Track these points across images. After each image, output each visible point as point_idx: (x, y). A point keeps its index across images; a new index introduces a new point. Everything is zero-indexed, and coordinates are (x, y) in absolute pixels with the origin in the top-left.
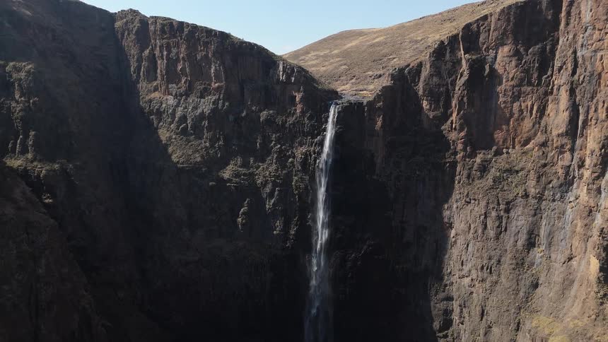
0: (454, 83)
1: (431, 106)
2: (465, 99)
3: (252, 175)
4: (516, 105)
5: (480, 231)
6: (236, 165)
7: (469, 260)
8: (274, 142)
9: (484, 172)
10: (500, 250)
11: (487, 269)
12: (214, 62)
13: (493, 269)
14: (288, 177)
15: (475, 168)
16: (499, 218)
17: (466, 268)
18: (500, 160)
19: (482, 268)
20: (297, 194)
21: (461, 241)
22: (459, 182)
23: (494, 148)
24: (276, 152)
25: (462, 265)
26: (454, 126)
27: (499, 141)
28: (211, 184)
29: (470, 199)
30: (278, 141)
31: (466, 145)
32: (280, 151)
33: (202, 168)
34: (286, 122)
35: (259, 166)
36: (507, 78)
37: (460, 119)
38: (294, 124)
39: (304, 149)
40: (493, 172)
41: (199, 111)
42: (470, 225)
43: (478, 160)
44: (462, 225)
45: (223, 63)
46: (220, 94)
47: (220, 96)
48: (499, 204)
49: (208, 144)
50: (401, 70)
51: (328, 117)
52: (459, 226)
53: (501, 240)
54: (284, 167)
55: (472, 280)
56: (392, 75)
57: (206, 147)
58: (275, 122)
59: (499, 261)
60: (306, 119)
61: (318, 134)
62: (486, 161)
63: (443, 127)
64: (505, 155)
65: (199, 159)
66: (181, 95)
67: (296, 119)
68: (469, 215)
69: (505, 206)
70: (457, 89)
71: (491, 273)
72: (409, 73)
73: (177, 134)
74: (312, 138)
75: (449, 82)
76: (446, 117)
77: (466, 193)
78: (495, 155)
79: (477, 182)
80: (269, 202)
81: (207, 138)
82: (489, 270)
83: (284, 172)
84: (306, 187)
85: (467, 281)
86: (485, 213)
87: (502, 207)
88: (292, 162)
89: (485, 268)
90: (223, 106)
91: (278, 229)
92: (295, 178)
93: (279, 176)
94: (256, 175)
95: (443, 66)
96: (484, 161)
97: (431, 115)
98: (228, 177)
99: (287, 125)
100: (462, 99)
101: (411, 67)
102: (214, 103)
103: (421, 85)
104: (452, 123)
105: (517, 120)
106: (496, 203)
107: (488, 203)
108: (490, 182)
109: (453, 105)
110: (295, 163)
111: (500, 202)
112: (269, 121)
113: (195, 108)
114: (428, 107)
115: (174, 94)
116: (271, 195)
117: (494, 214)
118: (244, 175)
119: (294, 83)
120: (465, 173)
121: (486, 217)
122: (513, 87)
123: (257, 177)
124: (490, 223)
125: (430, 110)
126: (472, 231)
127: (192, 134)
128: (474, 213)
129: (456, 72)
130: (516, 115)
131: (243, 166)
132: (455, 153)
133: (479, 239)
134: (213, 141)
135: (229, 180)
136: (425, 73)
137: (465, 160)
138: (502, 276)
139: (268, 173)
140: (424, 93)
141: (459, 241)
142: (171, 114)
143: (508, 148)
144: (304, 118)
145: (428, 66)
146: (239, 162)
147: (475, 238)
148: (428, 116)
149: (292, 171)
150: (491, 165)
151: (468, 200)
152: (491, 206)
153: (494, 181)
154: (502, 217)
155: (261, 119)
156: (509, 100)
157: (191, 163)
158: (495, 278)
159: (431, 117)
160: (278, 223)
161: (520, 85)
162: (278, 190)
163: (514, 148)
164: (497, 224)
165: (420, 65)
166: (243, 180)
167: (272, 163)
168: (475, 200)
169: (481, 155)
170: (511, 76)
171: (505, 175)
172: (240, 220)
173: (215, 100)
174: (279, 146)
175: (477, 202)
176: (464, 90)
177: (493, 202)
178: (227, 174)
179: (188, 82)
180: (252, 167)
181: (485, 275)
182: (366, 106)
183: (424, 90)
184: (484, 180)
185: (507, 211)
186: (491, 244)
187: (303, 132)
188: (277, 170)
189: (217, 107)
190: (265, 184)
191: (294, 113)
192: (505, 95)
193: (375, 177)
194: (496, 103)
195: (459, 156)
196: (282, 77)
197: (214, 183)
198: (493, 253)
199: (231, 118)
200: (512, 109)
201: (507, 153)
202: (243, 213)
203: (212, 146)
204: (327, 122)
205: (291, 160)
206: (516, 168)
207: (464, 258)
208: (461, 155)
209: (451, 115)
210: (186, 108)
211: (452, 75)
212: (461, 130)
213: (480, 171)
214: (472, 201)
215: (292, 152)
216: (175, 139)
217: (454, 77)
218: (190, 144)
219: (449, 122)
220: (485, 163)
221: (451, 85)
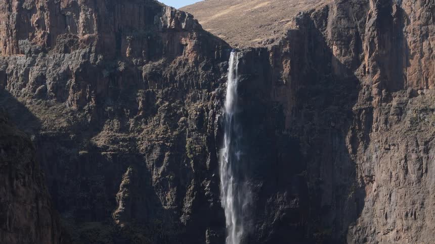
0: (363, 25)
1: (341, 51)
2: (376, 40)
3: (133, 140)
4: (425, 43)
5: (401, 177)
6: (112, 130)
7: (393, 210)
8: (160, 100)
9: (401, 115)
10: (423, 192)
11: (412, 215)
12: (84, 10)
13: (417, 214)
14: (181, 138)
15: (392, 111)
16: (420, 159)
17: (390, 221)
18: (416, 101)
19: (407, 215)
20: (192, 158)
21: (383, 192)
22: (377, 130)
23: (409, 90)
24: (163, 111)
25: (386, 218)
26: (367, 70)
27: (412, 83)
28: (81, 153)
29: (390, 146)
30: (165, 97)
31: (380, 88)
32: (169, 109)
33: (70, 134)
34: (175, 74)
35: (142, 130)
36: (414, 17)
37: (372, 61)
38: (186, 76)
39: (199, 105)
40: (410, 114)
41: (63, 68)
42: (391, 173)
43: (394, 103)
44: (384, 175)
45: (96, 11)
46: (91, 46)
47: (90, 49)
48: (418, 145)
49: (74, 107)
50: (307, 15)
51: (227, 66)
52: (380, 176)
53: (423, 183)
54: (175, 127)
55: (397, 232)
56: (297, 19)
57: (72, 111)
58: (161, 75)
59: (423, 204)
60: (200, 69)
61: (216, 86)
62: (401, 104)
63: (356, 73)
64: (420, 96)
65: (65, 125)
66: (37, 52)
67: (188, 70)
68: (389, 162)
69: (423, 147)
70: (366, 30)
71: (415, 219)
72: (315, 17)
73: (33, 98)
74: (209, 91)
75: (358, 24)
76: (357, 62)
77: (385, 140)
78: (411, 97)
79: (395, 127)
80: (157, 170)
81: (73, 100)
82: (413, 216)
83: (175, 133)
84: (204, 149)
85: (392, 234)
86: (405, 157)
87: (421, 148)
88: (184, 121)
89: (409, 215)
90: (96, 59)
91: (168, 203)
92: (189, 140)
93: (169, 138)
94: (139, 140)
95: (351, 8)
96: (400, 103)
97: (342, 60)
98: (103, 143)
99: (177, 78)
100: (373, 40)
101: (316, 11)
102: (84, 56)
103: (329, 29)
104: (364, 67)
105: (428, 59)
106: (415, 145)
107: (407, 146)
108: (408, 124)
109: (364, 48)
110: (189, 121)
111: (419, 142)
112: (155, 75)
113: (58, 65)
114: (338, 52)
115: (26, 51)
116: (159, 162)
117: (414, 156)
118: (124, 140)
119: (185, 30)
120: (382, 118)
121: (406, 161)
122: (421, 26)
123: (139, 142)
124: (411, 167)
125: (340, 55)
126: (394, 179)
127: (52, 97)
128: (394, 159)
129: (364, 14)
130: (426, 55)
131: (121, 130)
132: (370, 99)
133: (401, 185)
134: (81, 102)
135: (105, 148)
136: (332, 16)
137: (381, 105)
138: (427, 219)
139: (154, 136)
140: (333, 37)
141: (381, 194)
142: (22, 75)
143: (422, 89)
144: (197, 69)
145: (335, 9)
146: (116, 126)
147: (398, 185)
148: (339, 62)
149: (185, 131)
150: (407, 107)
151: (387, 146)
152: (410, 149)
153: (412, 123)
154: (422, 158)
155: (143, 74)
156: (419, 39)
157: (55, 129)
158: (419, 223)
159: (342, 62)
160: (169, 196)
161: (427, 24)
162: (168, 156)
163: (427, 88)
164: (418, 166)
165: (327, 9)
166: (123, 146)
167: (159, 124)
168: (394, 145)
169: (397, 98)
170: (417, 15)
171: (421, 115)
172: (121, 194)
173: (85, 53)
174: (167, 103)
175: (396, 147)
176: (373, 31)
177: (412, 145)
178: (101, 140)
179: (46, 37)
180: (132, 131)
181: (410, 222)
182: (271, 51)
183: (333, 34)
184: (402, 123)
185: (427, 151)
186: (414, 188)
187: (197, 84)
188: (165, 132)
189: (88, 62)
190: (150, 151)
191: (185, 64)
192: (414, 34)
193: (285, 132)
194: (407, 45)
195: (375, 101)
196: (170, 24)
197: (86, 152)
198: (416, 197)
199: (106, 73)
200: (422, 49)
201: (422, 94)
202: (124, 186)
203: (80, 109)
204: (226, 71)
205: (182, 119)
206: (431, 107)
207: (388, 210)
208: (377, 100)
209: (363, 58)
210: (45, 66)
211: (360, 18)
212: (375, 73)
213: (397, 115)
214: (392, 147)
215: (184, 110)
216: (31, 103)
217: (363, 19)
218: (51, 108)
219: (362, 66)
220: (401, 106)
221: (361, 27)
